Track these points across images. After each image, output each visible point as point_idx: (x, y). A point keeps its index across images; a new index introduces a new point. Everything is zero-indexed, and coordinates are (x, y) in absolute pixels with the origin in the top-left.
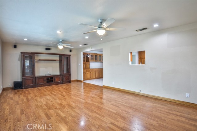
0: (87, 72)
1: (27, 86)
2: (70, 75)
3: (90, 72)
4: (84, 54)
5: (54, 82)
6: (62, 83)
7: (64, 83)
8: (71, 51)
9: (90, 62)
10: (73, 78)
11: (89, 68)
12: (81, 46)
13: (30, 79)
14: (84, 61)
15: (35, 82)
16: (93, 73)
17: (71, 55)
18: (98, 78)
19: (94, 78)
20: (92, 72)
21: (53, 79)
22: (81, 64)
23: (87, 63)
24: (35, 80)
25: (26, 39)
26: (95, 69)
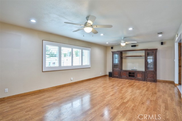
1: (114, 76)
2: (155, 73)
5: (136, 77)
10: (161, 76)
13: (117, 71)
15: (120, 74)
17: (157, 49)
21: (134, 74)
25: (107, 43)
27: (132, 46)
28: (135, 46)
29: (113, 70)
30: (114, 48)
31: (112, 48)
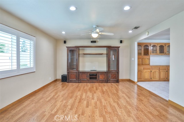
0: (145, 71)
1: (70, 80)
2: (118, 72)
3: (149, 71)
4: (139, 45)
5: (98, 79)
6: (107, 81)
7: (110, 82)
8: (121, 42)
9: (151, 56)
10: (122, 76)
11: (149, 64)
12: (130, 32)
13: (74, 73)
14: (139, 54)
15: (78, 77)
16: (155, 72)
17: (119, 47)
18: (165, 81)
19: (158, 79)
20: (153, 71)
21: (96, 75)
22: (135, 59)
23: (145, 57)
24: (78, 75)
25: (63, 33)
26: (160, 66)
27: (92, 42)
28: (95, 42)
29: (68, 73)
30: (67, 42)
31: (65, 42)
